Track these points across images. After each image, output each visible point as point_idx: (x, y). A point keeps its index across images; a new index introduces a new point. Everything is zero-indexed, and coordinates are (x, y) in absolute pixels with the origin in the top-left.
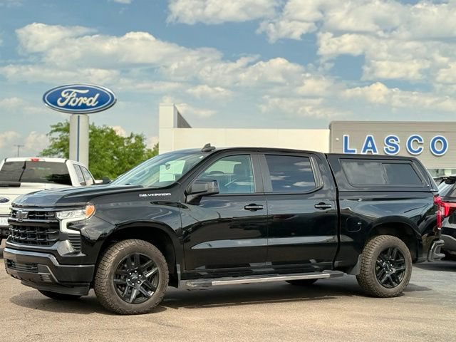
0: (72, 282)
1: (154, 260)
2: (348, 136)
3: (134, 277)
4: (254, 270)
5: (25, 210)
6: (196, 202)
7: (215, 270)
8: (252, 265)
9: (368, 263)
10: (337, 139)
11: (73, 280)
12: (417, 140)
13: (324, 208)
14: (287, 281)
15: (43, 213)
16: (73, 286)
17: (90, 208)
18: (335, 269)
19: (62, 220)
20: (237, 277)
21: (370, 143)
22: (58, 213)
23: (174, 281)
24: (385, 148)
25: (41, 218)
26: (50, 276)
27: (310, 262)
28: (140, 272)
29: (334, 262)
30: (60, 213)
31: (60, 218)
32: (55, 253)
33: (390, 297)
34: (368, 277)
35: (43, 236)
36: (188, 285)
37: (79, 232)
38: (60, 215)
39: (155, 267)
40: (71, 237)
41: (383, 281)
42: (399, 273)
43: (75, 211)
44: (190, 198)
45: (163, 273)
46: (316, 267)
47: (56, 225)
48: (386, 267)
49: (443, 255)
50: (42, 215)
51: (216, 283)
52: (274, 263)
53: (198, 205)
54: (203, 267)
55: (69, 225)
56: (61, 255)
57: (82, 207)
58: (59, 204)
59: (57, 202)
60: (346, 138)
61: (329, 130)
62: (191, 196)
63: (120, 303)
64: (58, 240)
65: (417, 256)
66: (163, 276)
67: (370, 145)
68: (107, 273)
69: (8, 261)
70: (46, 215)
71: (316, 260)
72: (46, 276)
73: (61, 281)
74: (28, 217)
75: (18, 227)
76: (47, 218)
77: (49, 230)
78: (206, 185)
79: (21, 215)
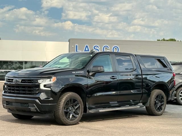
1: (78, 101)
2: (78, 45)
3: (70, 109)
4: (112, 105)
5: (19, 79)
6: (93, 75)
7: (99, 105)
8: (110, 103)
9: (152, 101)
10: (73, 46)
11: (47, 111)
12: (107, 47)
15: (31, 80)
16: (45, 113)
17: (54, 78)
19: (41, 83)
20: (105, 108)
21: (87, 48)
22: (39, 80)
23: (85, 110)
25: (29, 83)
26: (36, 109)
28: (73, 106)
29: (140, 101)
30: (40, 80)
31: (40, 82)
32: (39, 98)
33: (159, 115)
34: (152, 107)
35: (29, 91)
37: (50, 89)
38: (40, 81)
39: (78, 104)
40: (46, 91)
41: (157, 108)
42: (162, 105)
45: (82, 107)
46: (133, 103)
47: (39, 86)
48: (157, 103)
49: (176, 98)
50: (30, 81)
51: (101, 111)
52: (118, 102)
53: (94, 77)
55: (45, 86)
56: (42, 99)
57: (50, 78)
60: (77, 46)
61: (69, 43)
62: (91, 73)
63: (66, 120)
64: (39, 93)
65: (168, 98)
66: (82, 108)
67: (87, 49)
68: (62, 107)
69: (7, 102)
70: (32, 81)
71: (132, 100)
72: (32, 109)
73: (41, 111)
74: (21, 82)
75: (13, 87)
76: (33, 83)
77: (34, 88)
78: (99, 68)
79: (17, 81)
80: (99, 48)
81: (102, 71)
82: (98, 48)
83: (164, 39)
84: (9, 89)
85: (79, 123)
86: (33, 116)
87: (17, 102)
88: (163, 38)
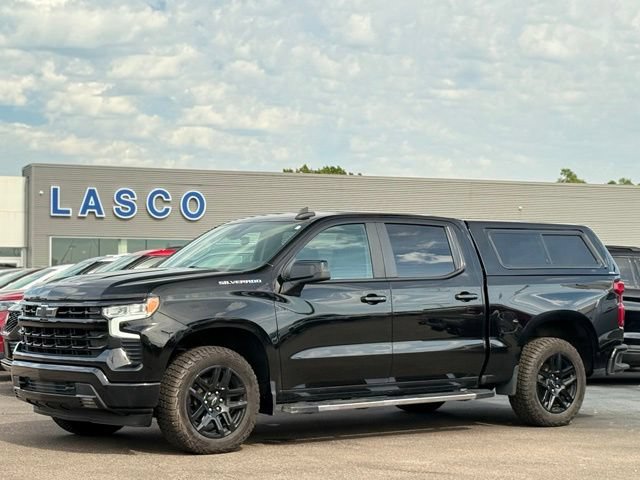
0: (127, 408)
3: (214, 400)
4: (373, 390)
5: (51, 304)
6: (296, 292)
8: (369, 381)
10: (41, 192)
11: (130, 404)
12: (162, 196)
13: (467, 300)
14: (397, 406)
15: (82, 309)
16: (128, 414)
17: (153, 301)
18: (482, 387)
19: (111, 319)
20: (349, 398)
21: (92, 199)
22: (105, 310)
23: (266, 406)
24: (115, 207)
25: (78, 316)
26: (95, 400)
27: (447, 378)
29: (481, 376)
30: (109, 309)
31: (109, 316)
32: (103, 366)
33: (556, 426)
35: (80, 343)
36: (286, 410)
37: (137, 337)
38: (108, 312)
40: (126, 344)
43: (131, 307)
44: (287, 286)
46: (455, 384)
47: (104, 326)
49: (627, 366)
50: (81, 312)
51: (324, 407)
52: (398, 379)
53: (299, 296)
54: (303, 386)
55: (123, 327)
56: (113, 369)
57: (140, 300)
58: (107, 297)
59: (103, 294)
60: (55, 190)
62: (288, 283)
64: (106, 348)
65: (592, 368)
67: (92, 202)
69: (21, 379)
70: (86, 312)
71: (455, 374)
72: (88, 400)
73: (111, 407)
74: (58, 316)
75: (38, 330)
76: (88, 316)
77: (91, 333)
78: (312, 267)
79: (44, 312)
80: (136, 199)
81: (323, 276)
82: (130, 199)
83: (305, 167)
84: (31, 339)
85: (240, 449)
86: (120, 427)
87: (45, 377)
88: (302, 166)
